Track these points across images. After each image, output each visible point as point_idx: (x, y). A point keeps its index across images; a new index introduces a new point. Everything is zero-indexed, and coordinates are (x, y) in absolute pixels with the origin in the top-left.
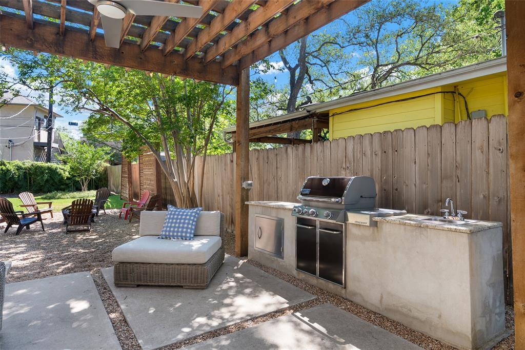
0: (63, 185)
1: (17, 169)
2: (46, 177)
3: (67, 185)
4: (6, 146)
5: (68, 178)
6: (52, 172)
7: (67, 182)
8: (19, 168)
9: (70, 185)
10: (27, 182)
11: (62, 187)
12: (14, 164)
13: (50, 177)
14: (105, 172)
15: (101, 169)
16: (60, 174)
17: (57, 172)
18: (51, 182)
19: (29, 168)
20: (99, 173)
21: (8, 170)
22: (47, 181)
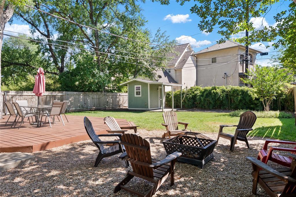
0: (252, 104)
1: (222, 92)
2: (240, 97)
3: (256, 104)
4: (223, 77)
5: (256, 99)
6: (244, 94)
7: (256, 102)
8: (223, 91)
9: (258, 104)
10: (229, 101)
11: (252, 106)
12: (221, 89)
13: (243, 98)
14: (291, 93)
15: (286, 91)
16: (250, 96)
17: (248, 94)
18: (244, 102)
19: (229, 91)
20: (285, 94)
21: (217, 93)
22: (241, 101)
